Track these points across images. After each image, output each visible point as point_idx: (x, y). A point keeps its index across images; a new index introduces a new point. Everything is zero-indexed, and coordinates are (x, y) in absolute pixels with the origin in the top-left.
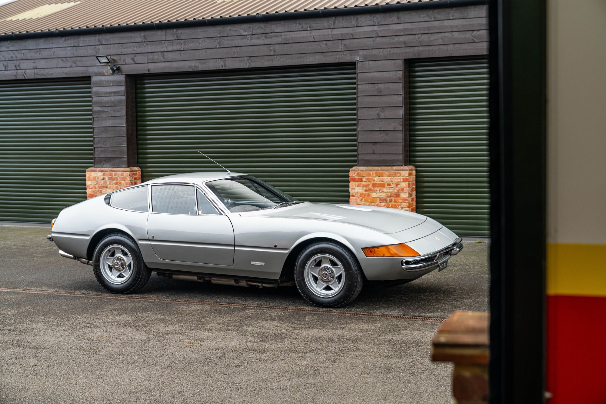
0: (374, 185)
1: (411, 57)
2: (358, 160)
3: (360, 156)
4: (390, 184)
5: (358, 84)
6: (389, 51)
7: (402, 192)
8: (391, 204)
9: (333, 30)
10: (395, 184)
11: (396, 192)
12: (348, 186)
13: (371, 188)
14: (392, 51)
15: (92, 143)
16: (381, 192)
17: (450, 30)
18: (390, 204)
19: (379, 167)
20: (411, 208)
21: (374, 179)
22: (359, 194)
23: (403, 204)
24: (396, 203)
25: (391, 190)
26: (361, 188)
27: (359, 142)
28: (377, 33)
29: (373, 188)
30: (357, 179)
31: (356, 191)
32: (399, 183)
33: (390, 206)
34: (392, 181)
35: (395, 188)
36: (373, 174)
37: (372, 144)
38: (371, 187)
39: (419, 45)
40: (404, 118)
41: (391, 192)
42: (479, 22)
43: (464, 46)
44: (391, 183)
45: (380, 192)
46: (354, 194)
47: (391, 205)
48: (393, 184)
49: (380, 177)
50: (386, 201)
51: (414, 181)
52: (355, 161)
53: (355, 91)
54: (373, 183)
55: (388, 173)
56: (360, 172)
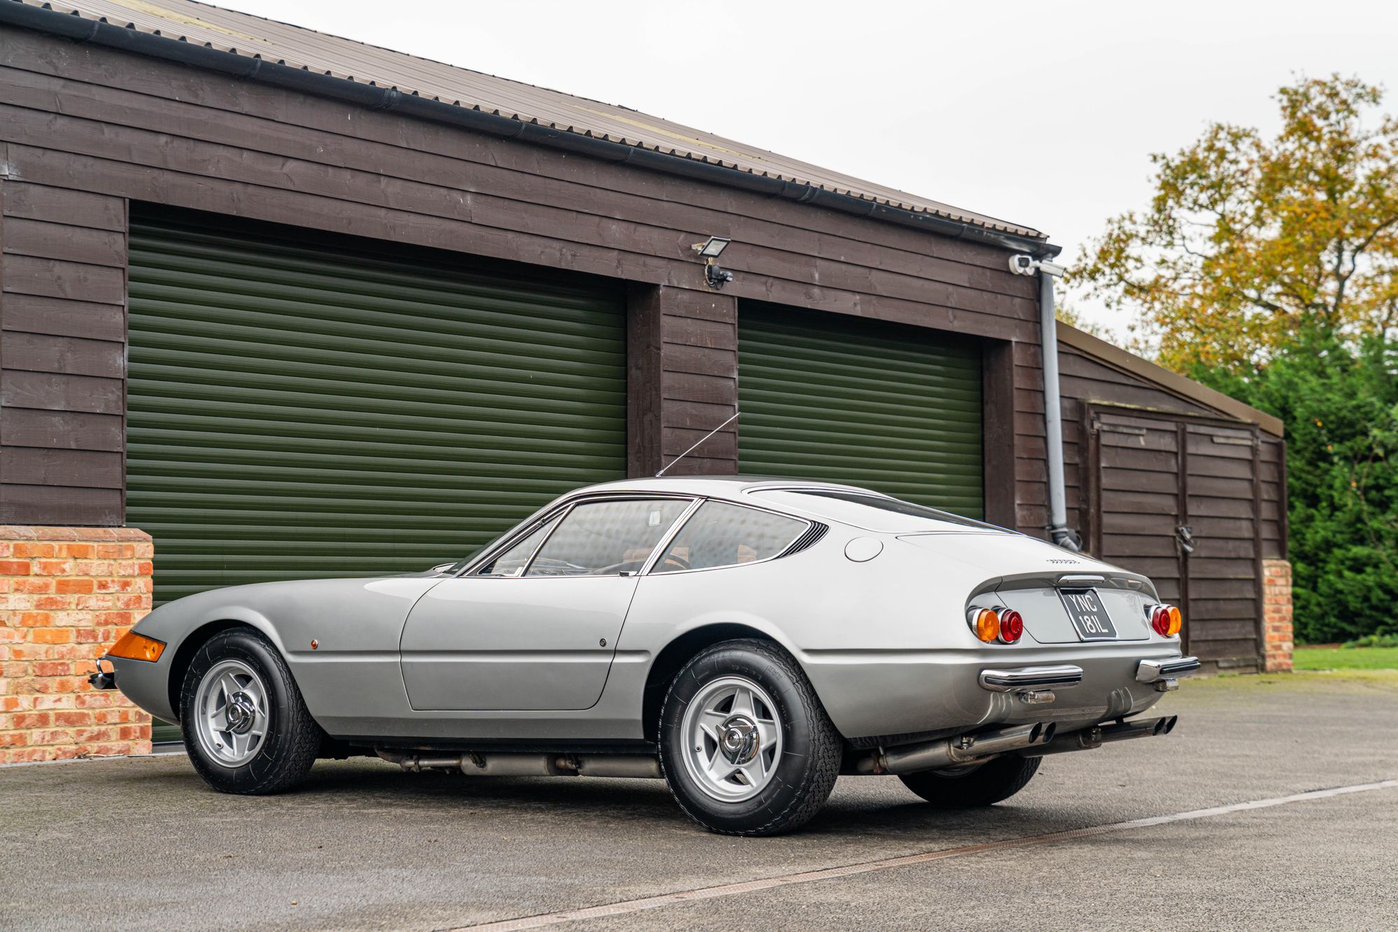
0: (63, 587)
1: (148, 196)
4: (107, 582)
6: (92, 167)
7: (137, 608)
10: (119, 581)
11: (122, 607)
13: (52, 596)
14: (100, 167)
16: (83, 609)
17: (237, 143)
18: (105, 647)
21: (64, 566)
22: (20, 617)
25: (108, 601)
26: (26, 596)
28: (60, 104)
29: (58, 597)
30: (15, 566)
31: (11, 606)
32: (128, 579)
34: (111, 575)
35: (120, 595)
36: (60, 549)
37: (42, 451)
38: (52, 593)
41: (108, 609)
43: (269, 196)
44: (109, 579)
45: (80, 607)
48: (113, 581)
49: (79, 561)
50: (95, 638)
54: (58, 578)
55: (100, 548)
56: (22, 542)
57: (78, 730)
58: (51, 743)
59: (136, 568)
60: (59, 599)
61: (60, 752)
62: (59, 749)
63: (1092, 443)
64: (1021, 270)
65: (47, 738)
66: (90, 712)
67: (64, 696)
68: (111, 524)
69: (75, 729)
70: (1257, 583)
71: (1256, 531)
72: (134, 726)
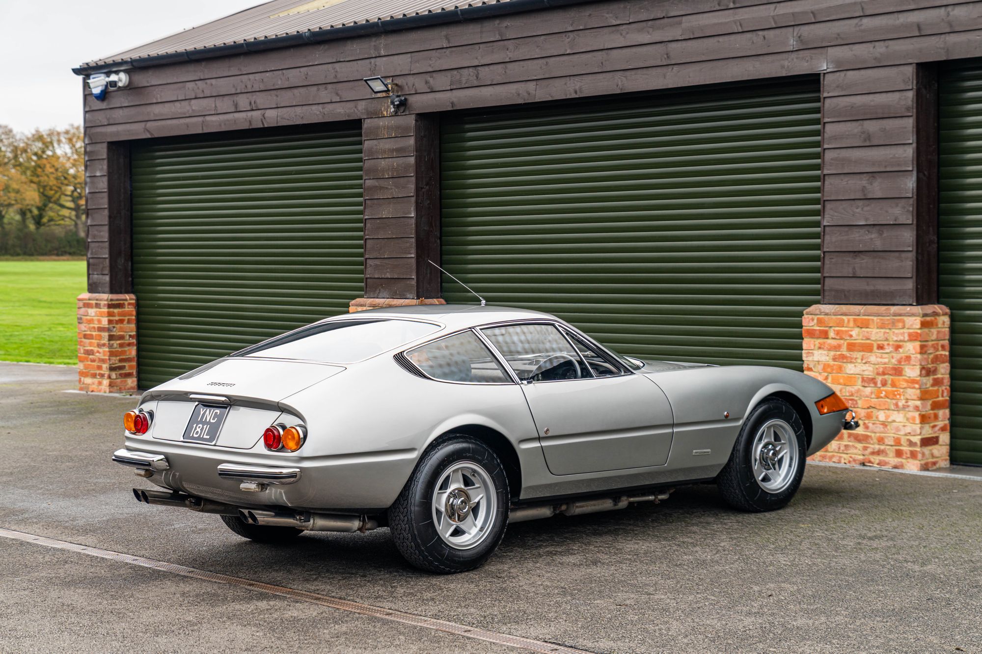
0: (851, 347)
1: (931, 57)
2: (824, 290)
3: (827, 281)
4: (883, 345)
5: (825, 123)
6: (887, 47)
7: (907, 365)
8: (886, 391)
9: (778, 5)
10: (893, 345)
11: (896, 363)
12: (800, 348)
13: (844, 353)
14: (893, 46)
15: (362, 250)
16: (866, 363)
18: (883, 391)
19: (862, 306)
20: (930, 402)
21: (851, 333)
22: (822, 366)
23: (909, 391)
24: (894, 389)
25: (885, 358)
26: (825, 352)
27: (825, 250)
28: (863, 9)
29: (847, 354)
30: (818, 332)
31: (816, 359)
32: (901, 343)
34: (887, 340)
35: (894, 354)
36: (849, 321)
37: (852, 254)
38: (844, 351)
39: (948, 30)
40: (915, 197)
41: (885, 364)
44: (886, 343)
45: (864, 361)
46: (811, 366)
47: (884, 393)
48: (888, 344)
49: (864, 329)
50: (875, 384)
51: (944, 340)
52: (816, 293)
53: (818, 138)
54: (848, 341)
55: (878, 320)
56: (823, 316)
57: (864, 447)
58: (845, 452)
59: (906, 335)
60: (848, 355)
62: (851, 457)
65: (842, 448)
66: (873, 435)
68: (906, 303)
69: (862, 445)
72: (906, 449)
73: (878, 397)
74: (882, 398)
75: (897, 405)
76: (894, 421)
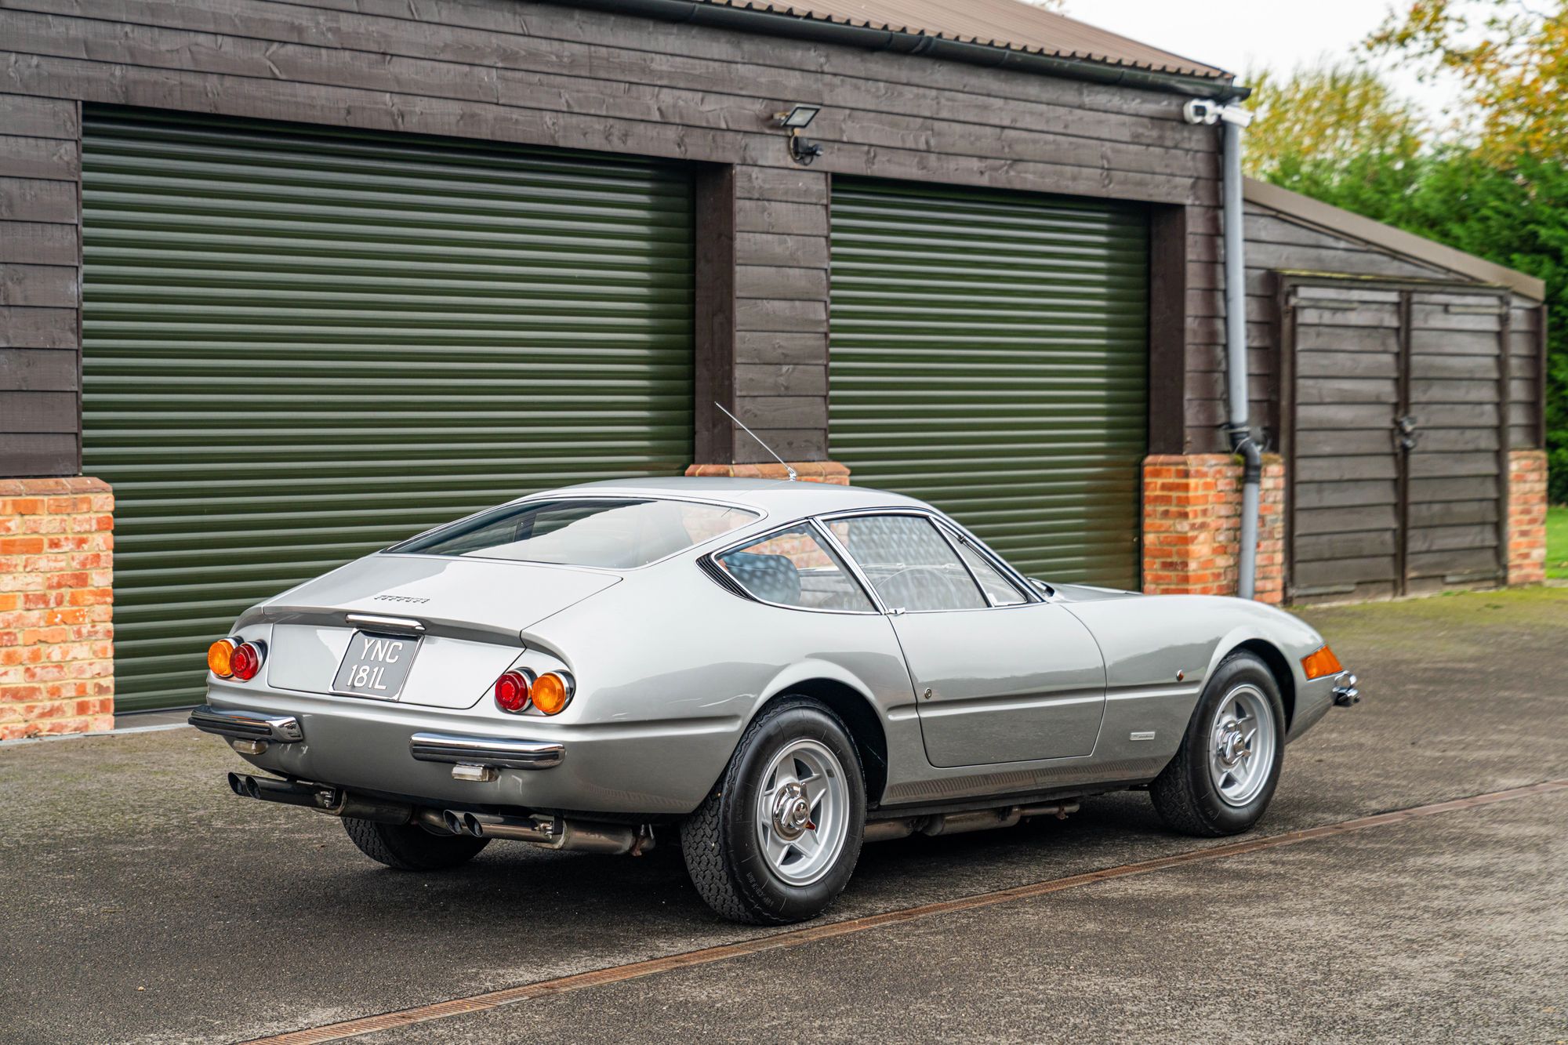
0: (8, 547)
1: (103, 96)
4: (59, 541)
6: (37, 66)
7: (95, 568)
8: (61, 613)
10: (74, 539)
11: (78, 567)
14: (47, 66)
16: (31, 572)
17: (211, 28)
18: (58, 613)
21: (9, 524)
23: (99, 609)
24: (75, 608)
25: (62, 561)
32: (86, 536)
33: (57, 620)
34: (64, 531)
35: (74, 554)
36: (4, 505)
39: (128, 60)
41: (61, 569)
42: (285, 18)
43: (249, 87)
44: (62, 537)
45: (28, 569)
47: (59, 616)
48: (67, 539)
49: (26, 517)
50: (46, 603)
55: (51, 502)
57: (28, 707)
59: (94, 522)
60: (3, 561)
61: (6, 732)
62: (6, 728)
63: (1286, 322)
64: (1198, 119)
66: (42, 686)
67: (11, 669)
68: (66, 473)
69: (24, 705)
70: (1500, 479)
71: (1502, 417)
72: (93, 699)
73: (50, 623)
74: (56, 624)
75: (79, 633)
76: (75, 659)
